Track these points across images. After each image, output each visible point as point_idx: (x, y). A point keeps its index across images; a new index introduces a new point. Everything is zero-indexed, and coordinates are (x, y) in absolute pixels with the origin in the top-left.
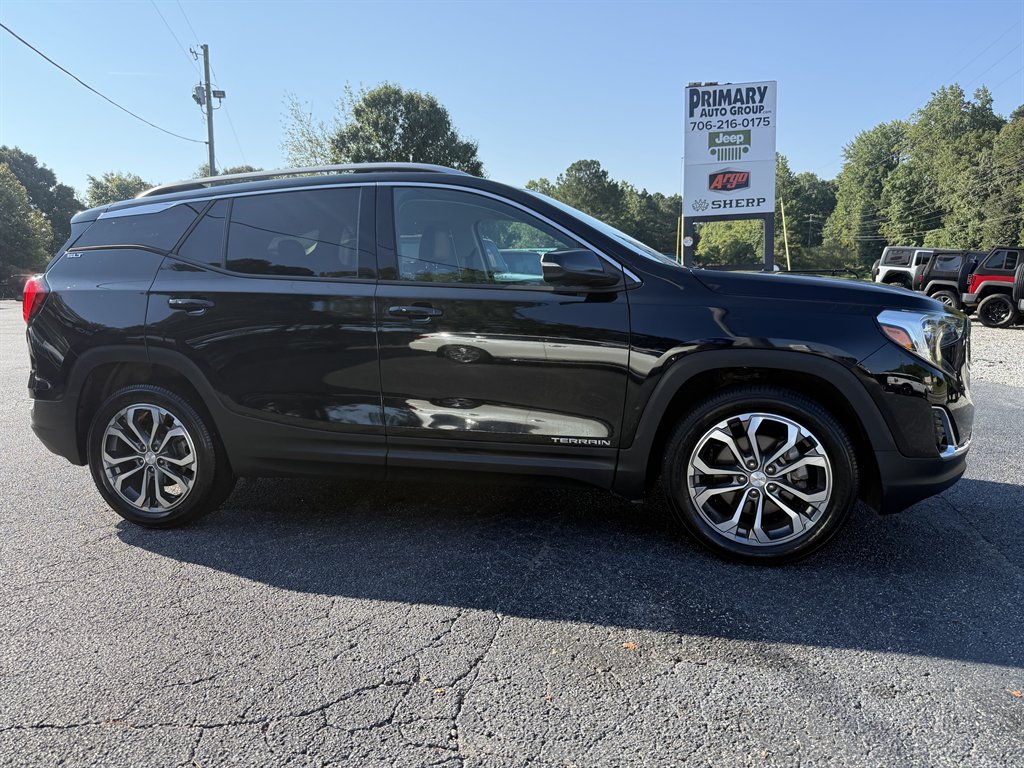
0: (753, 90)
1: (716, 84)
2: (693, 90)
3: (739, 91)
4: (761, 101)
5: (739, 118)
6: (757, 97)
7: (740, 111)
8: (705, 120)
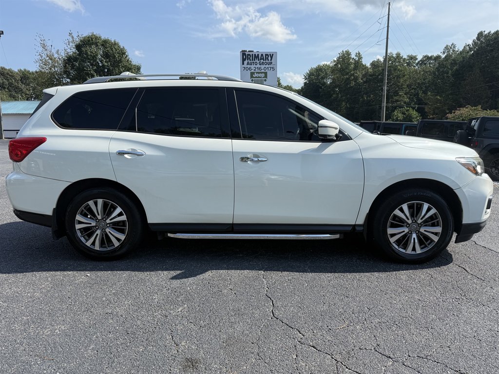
0: (268, 55)
1: (253, 51)
2: (243, 53)
3: (262, 55)
4: (271, 60)
5: (263, 67)
6: (269, 58)
7: (263, 64)
8: (249, 66)
